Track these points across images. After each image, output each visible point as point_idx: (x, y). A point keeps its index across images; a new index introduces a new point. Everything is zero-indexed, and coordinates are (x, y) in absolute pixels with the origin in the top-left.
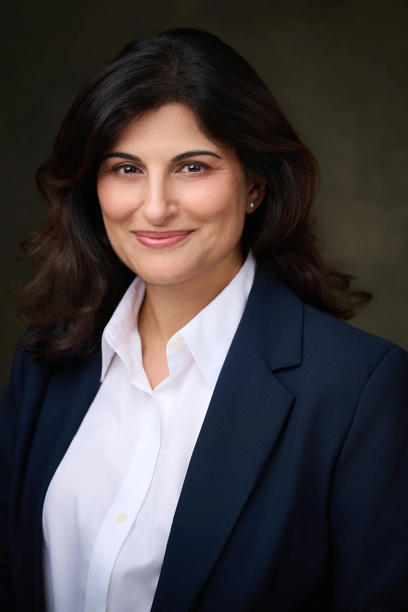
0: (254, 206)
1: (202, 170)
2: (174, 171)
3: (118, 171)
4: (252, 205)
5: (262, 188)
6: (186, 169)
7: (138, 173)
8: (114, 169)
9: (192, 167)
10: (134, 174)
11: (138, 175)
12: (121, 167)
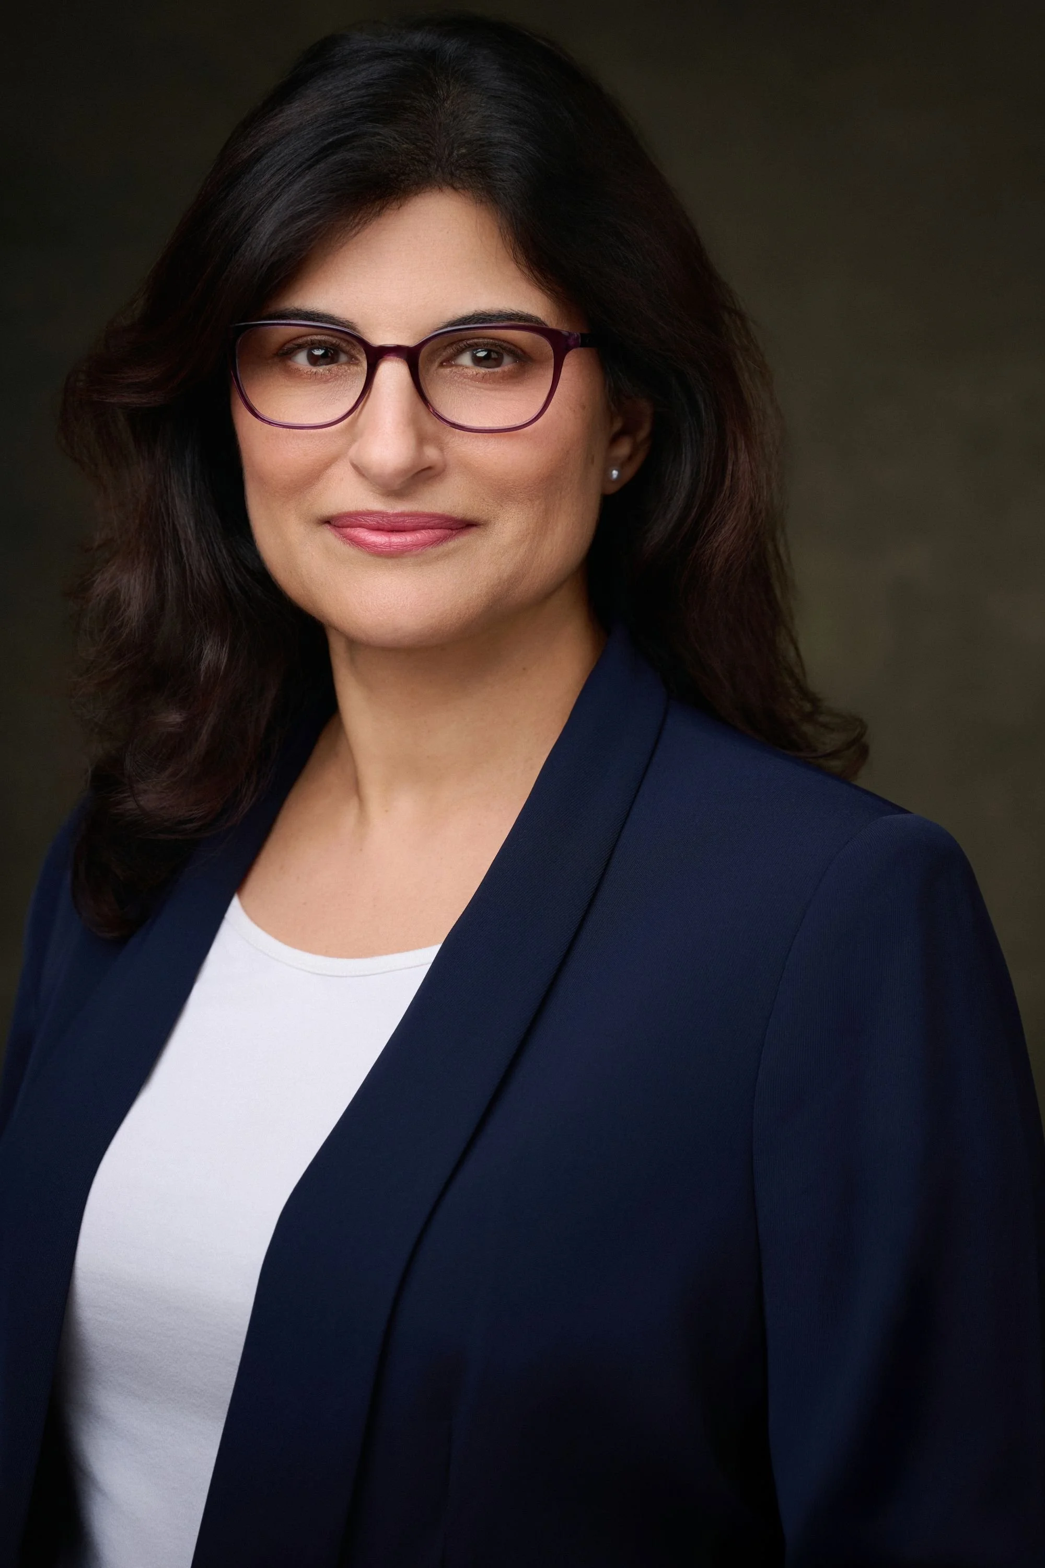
0: (619, 476)
1: (508, 364)
2: (437, 364)
3: (290, 359)
4: (615, 473)
5: (643, 434)
6: (466, 359)
7: (345, 364)
8: (281, 352)
9: (482, 354)
10: (334, 367)
11: (347, 368)
12: (300, 347)
